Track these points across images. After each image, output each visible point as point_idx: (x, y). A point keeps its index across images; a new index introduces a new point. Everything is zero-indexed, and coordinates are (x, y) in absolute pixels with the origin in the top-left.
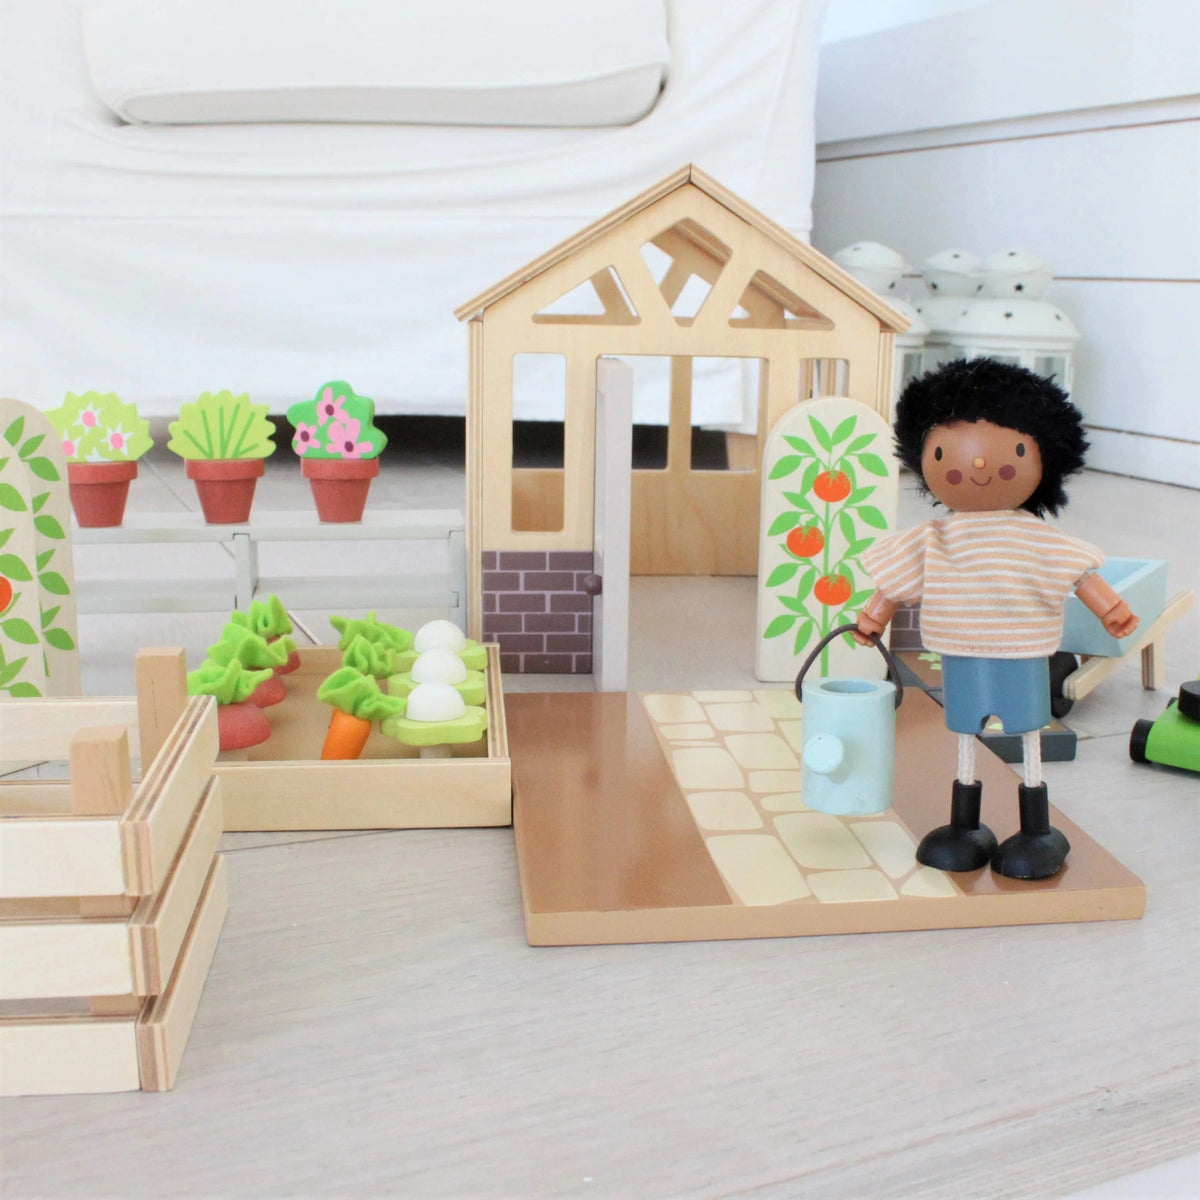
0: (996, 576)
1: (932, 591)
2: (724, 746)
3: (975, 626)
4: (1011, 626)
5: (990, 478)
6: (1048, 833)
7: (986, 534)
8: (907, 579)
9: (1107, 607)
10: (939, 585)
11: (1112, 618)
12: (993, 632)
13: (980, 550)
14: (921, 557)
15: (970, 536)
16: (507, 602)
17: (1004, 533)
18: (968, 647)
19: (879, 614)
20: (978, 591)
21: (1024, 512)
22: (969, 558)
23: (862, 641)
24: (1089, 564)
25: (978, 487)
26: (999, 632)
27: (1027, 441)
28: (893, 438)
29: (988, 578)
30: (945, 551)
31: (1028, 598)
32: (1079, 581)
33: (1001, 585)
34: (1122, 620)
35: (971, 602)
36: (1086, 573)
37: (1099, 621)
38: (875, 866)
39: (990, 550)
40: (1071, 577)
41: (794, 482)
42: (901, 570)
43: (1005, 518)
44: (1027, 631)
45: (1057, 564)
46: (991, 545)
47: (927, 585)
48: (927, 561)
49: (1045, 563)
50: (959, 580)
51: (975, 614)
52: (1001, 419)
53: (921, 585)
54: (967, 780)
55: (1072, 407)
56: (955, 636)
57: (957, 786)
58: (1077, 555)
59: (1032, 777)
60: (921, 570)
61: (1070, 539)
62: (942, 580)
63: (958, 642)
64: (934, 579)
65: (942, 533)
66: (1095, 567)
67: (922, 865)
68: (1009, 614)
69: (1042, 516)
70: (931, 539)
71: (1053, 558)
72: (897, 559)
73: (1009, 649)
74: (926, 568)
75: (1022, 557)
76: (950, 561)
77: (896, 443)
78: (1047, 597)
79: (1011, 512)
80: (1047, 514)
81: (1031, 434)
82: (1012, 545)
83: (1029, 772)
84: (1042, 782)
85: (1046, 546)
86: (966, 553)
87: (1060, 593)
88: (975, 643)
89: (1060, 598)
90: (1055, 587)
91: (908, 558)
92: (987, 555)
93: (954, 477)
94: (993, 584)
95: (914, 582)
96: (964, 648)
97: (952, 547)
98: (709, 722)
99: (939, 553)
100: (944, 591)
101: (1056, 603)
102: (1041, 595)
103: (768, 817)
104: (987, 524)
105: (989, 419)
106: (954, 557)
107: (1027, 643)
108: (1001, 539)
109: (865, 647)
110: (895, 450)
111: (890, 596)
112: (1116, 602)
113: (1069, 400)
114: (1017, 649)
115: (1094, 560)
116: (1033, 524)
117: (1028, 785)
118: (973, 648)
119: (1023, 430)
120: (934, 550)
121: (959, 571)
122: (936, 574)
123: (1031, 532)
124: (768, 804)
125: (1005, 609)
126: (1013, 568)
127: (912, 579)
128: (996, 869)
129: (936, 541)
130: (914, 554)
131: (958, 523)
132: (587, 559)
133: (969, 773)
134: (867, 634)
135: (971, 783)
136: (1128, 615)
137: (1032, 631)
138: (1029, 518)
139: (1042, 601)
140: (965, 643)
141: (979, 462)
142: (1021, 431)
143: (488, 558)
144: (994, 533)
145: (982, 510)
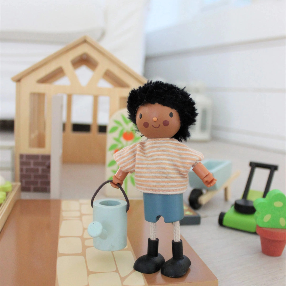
0: (161, 163)
1: (138, 168)
2: (81, 220)
3: (153, 182)
4: (167, 182)
5: (159, 125)
6: (183, 258)
7: (158, 147)
8: (129, 164)
9: (205, 175)
10: (141, 166)
11: (206, 179)
12: (160, 184)
13: (156, 153)
14: (135, 155)
15: (153, 147)
16: (27, 170)
17: (165, 147)
18: (151, 189)
19: (120, 176)
20: (155, 168)
21: (174, 139)
22: (152, 156)
23: (115, 186)
24: (198, 159)
25: (155, 129)
26: (163, 184)
27: (174, 112)
28: (128, 112)
29: (159, 164)
30: (144, 153)
31: (174, 171)
32: (193, 165)
33: (163, 166)
34: (210, 180)
35: (152, 173)
36: (196, 162)
37: (202, 180)
38: (117, 271)
39: (159, 153)
40: (191, 163)
41: (116, 134)
42: (128, 160)
43: (166, 141)
44: (173, 184)
45: (185, 159)
46: (160, 151)
47: (136, 166)
48: (137, 157)
49: (181, 158)
50: (148, 164)
51: (154, 177)
52: (164, 103)
53: (134, 166)
54: (153, 238)
55: (191, 99)
56: (146, 185)
57: (149, 240)
58: (192, 155)
59: (177, 238)
60: (135, 161)
61: (191, 149)
62: (142, 164)
63: (147, 188)
64: (139, 164)
65: (143, 146)
66: (200, 160)
67: (135, 270)
68: (166, 177)
69: (181, 141)
70: (138, 149)
71: (184, 156)
72: (126, 156)
73: (167, 191)
74: (136, 159)
75: (172, 156)
76: (145, 157)
77: (129, 114)
78: (182, 171)
79: (169, 139)
80: (183, 140)
81: (176, 109)
82: (168, 151)
83: (175, 236)
84: (181, 240)
85: (181, 152)
86: (151, 154)
87: (187, 170)
88: (153, 188)
89: (186, 172)
90: (184, 167)
91: (130, 156)
92: (158, 155)
93: (146, 125)
94: (160, 166)
95: (132, 165)
96: (149, 190)
97: (147, 151)
98: (80, 211)
99: (142, 154)
100: (142, 168)
101: (185, 173)
102: (179, 170)
103: (85, 248)
104: (158, 143)
105: (159, 103)
106: (147, 155)
107: (173, 189)
108: (164, 149)
109: (116, 188)
110: (128, 116)
111: (123, 170)
112: (208, 174)
113: (190, 97)
114: (170, 191)
115: (199, 157)
116: (177, 144)
117: (175, 241)
118: (153, 190)
119: (172, 107)
120: (140, 153)
121: (148, 161)
122: (140, 162)
123: (175, 146)
124: (87, 243)
125: (165, 175)
126: (168, 160)
127: (131, 164)
128: (162, 273)
129: (141, 149)
130: (133, 154)
131: (149, 143)
132: (48, 158)
133: (154, 236)
134: (116, 184)
135: (155, 239)
136: (212, 178)
137: (176, 184)
138: (176, 141)
139: (180, 173)
140: (150, 188)
141: (155, 119)
142: (171, 108)
143: (22, 156)
144: (161, 147)
145: (157, 138)
